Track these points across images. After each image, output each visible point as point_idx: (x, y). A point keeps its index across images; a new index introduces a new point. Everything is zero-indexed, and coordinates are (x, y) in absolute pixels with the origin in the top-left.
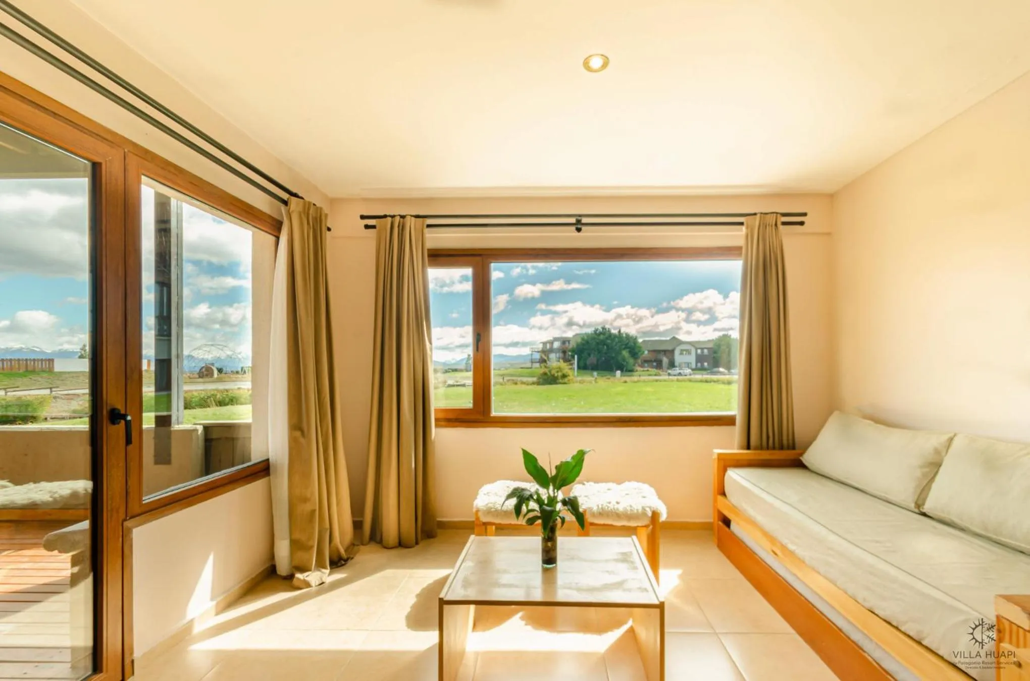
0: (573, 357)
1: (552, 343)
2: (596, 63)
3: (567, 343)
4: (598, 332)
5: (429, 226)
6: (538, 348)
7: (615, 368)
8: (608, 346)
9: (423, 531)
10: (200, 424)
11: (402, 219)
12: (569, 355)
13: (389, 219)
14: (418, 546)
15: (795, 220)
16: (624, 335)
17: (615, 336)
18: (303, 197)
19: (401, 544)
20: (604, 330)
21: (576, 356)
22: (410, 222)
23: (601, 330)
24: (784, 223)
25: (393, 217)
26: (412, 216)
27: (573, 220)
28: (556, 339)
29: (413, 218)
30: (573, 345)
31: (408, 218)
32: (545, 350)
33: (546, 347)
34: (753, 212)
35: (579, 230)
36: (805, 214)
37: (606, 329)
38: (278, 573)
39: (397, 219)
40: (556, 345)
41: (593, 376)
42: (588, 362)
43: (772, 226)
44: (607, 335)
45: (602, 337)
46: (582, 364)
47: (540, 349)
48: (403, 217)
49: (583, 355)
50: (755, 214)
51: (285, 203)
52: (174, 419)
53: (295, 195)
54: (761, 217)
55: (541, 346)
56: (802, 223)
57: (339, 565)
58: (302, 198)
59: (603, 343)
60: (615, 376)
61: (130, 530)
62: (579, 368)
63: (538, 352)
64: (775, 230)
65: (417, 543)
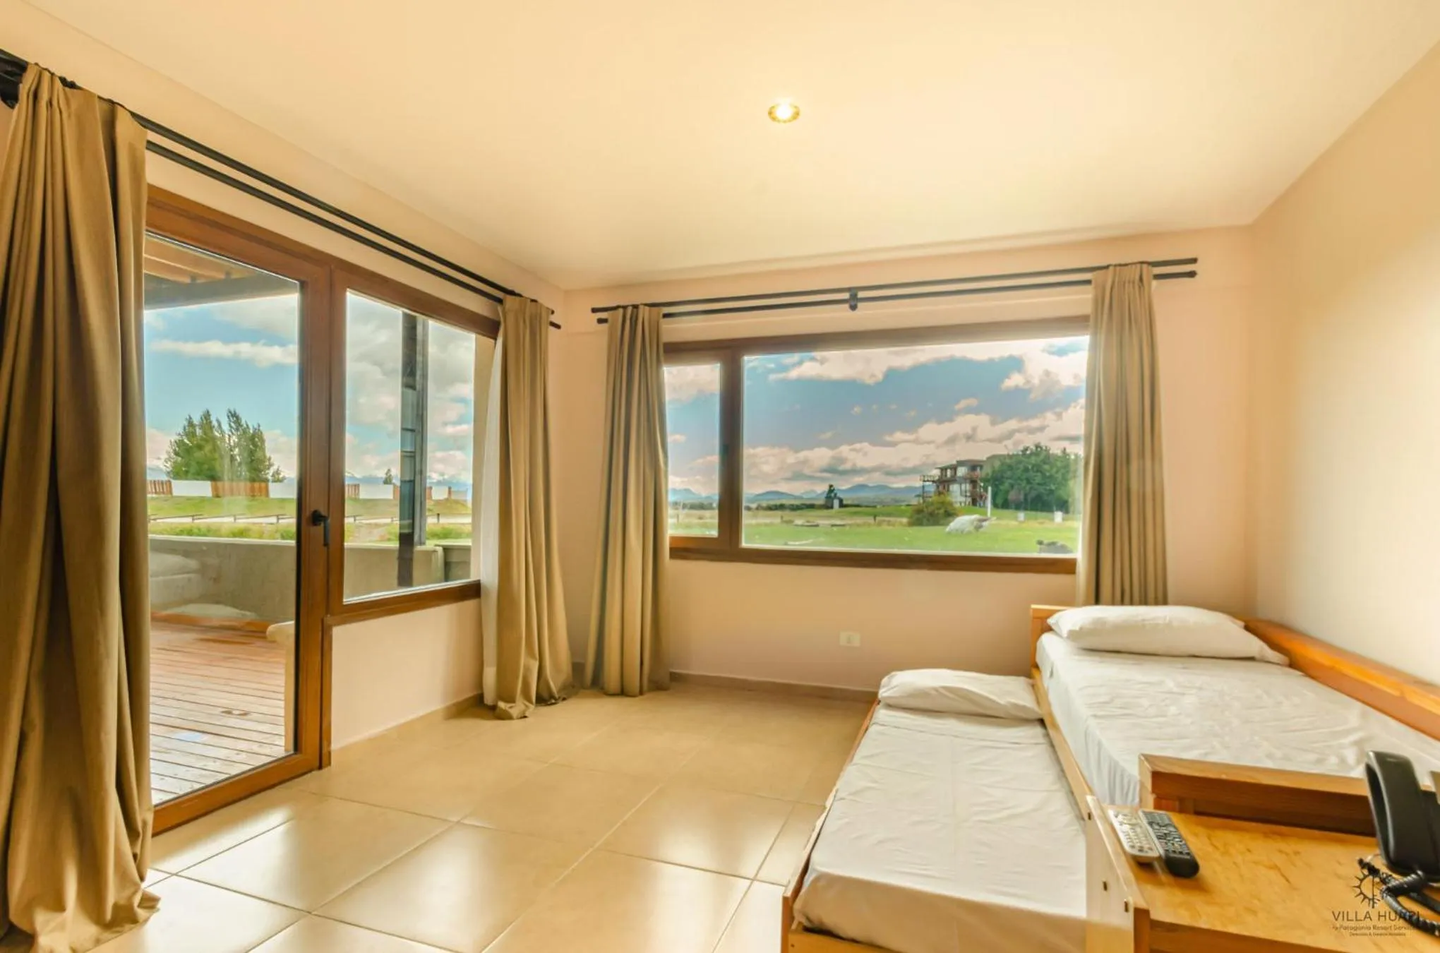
0: (986, 490)
1: (954, 468)
2: (784, 112)
3: (978, 469)
4: (1028, 452)
5: (666, 316)
6: (934, 477)
7: (1055, 508)
8: (1043, 474)
9: (650, 681)
10: (439, 546)
11: (635, 310)
12: (981, 486)
13: (621, 311)
14: (641, 697)
15: (1183, 269)
16: (1073, 457)
17: (1056, 458)
18: (521, 293)
19: (623, 692)
20: (1039, 449)
21: (990, 489)
22: (644, 313)
23: (1034, 448)
24: (1158, 277)
25: (625, 308)
26: (646, 305)
27: (846, 296)
28: (961, 463)
29: (647, 308)
30: (987, 471)
31: (641, 307)
32: (944, 478)
33: (946, 476)
34: (1104, 264)
35: (853, 308)
36: (1194, 261)
37: (1041, 448)
38: (486, 702)
39: (629, 310)
40: (962, 471)
41: (1016, 518)
42: (1012, 496)
43: (1134, 283)
44: (1042, 457)
45: (1033, 460)
46: (1000, 501)
47: (937, 478)
48: (635, 307)
49: (1001, 487)
50: (1107, 267)
51: (500, 301)
52: (416, 538)
53: (512, 293)
54: (1115, 271)
55: (936, 473)
56: (1192, 274)
57: (549, 703)
58: (520, 295)
59: (1036, 467)
60: (1053, 520)
61: (330, 628)
62: (995, 505)
63: (933, 482)
64: (1140, 287)
65: (641, 693)
